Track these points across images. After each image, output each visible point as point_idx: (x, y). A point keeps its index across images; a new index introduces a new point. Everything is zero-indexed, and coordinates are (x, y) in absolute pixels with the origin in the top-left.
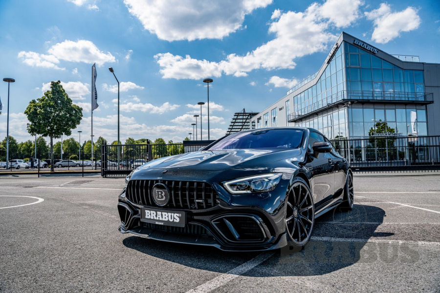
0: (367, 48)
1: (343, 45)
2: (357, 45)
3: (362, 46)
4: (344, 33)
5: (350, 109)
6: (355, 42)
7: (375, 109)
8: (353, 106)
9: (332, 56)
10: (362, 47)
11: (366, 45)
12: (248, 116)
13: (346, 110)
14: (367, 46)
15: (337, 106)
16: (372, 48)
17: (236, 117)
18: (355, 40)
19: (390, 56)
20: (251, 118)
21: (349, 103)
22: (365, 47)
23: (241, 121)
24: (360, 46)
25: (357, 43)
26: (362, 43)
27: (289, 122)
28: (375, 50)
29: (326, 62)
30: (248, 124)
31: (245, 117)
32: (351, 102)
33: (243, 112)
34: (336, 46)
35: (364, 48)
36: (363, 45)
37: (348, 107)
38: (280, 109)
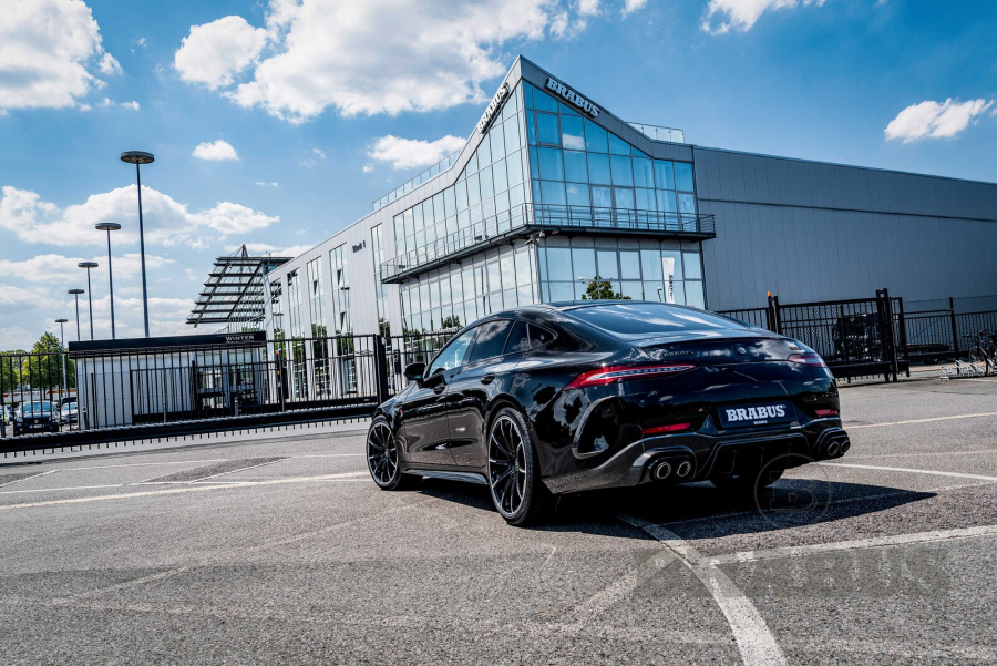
0: (576, 103)
1: (519, 88)
2: (554, 92)
3: (564, 95)
4: (522, 58)
5: (542, 250)
6: (549, 85)
7: (596, 249)
8: (549, 241)
9: (494, 114)
10: (564, 99)
11: (573, 94)
12: (259, 265)
13: (532, 251)
14: (575, 97)
15: (511, 241)
16: (587, 103)
17: (220, 270)
18: (548, 81)
19: (625, 125)
20: (267, 271)
21: (541, 234)
22: (572, 100)
23: (236, 280)
24: (560, 95)
25: (555, 88)
26: (565, 90)
27: (383, 282)
28: (594, 107)
29: (480, 130)
30: (259, 289)
31: (246, 270)
32: (545, 232)
33: (240, 255)
34: (504, 91)
35: (568, 101)
36: (567, 93)
37: (538, 246)
38: (356, 249)
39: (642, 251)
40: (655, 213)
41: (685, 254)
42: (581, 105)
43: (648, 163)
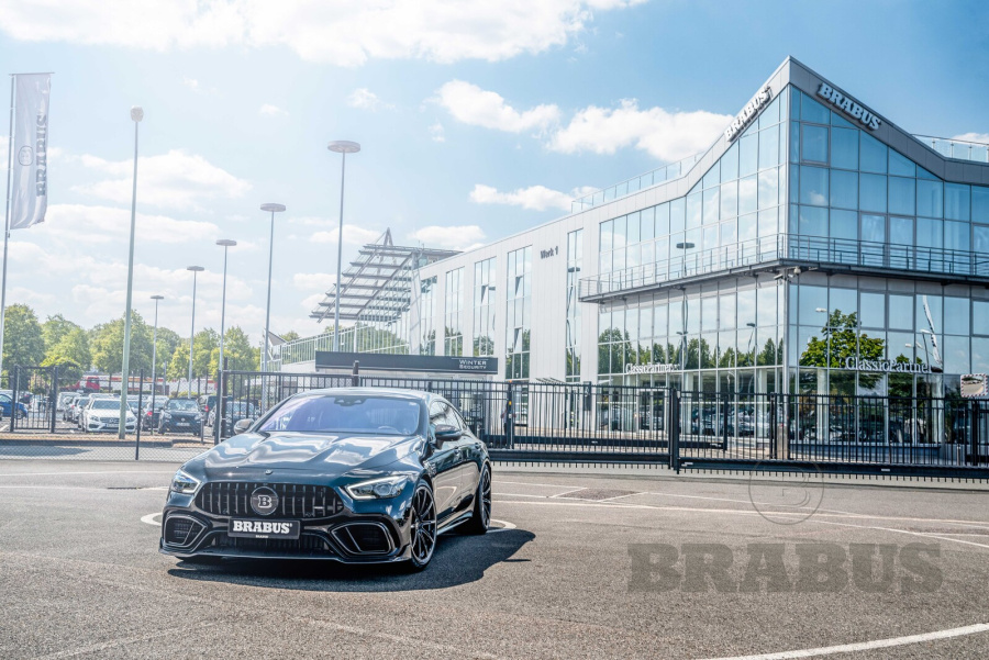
0: (853, 113)
1: (786, 96)
2: (827, 100)
3: (838, 103)
4: (792, 60)
5: (793, 288)
6: (822, 92)
7: (860, 290)
8: (803, 278)
9: (749, 121)
10: (838, 108)
11: (850, 102)
13: (782, 289)
14: (852, 106)
15: (754, 274)
16: (866, 113)
18: (820, 86)
19: (909, 137)
21: (797, 270)
22: (848, 110)
24: (834, 104)
25: (828, 96)
26: (840, 97)
27: (582, 300)
28: (875, 118)
29: (728, 138)
32: (801, 268)
34: (765, 96)
35: (843, 111)
36: (842, 101)
37: (789, 282)
39: (918, 296)
40: (941, 251)
41: (975, 303)
42: (858, 116)
43: (938, 186)
